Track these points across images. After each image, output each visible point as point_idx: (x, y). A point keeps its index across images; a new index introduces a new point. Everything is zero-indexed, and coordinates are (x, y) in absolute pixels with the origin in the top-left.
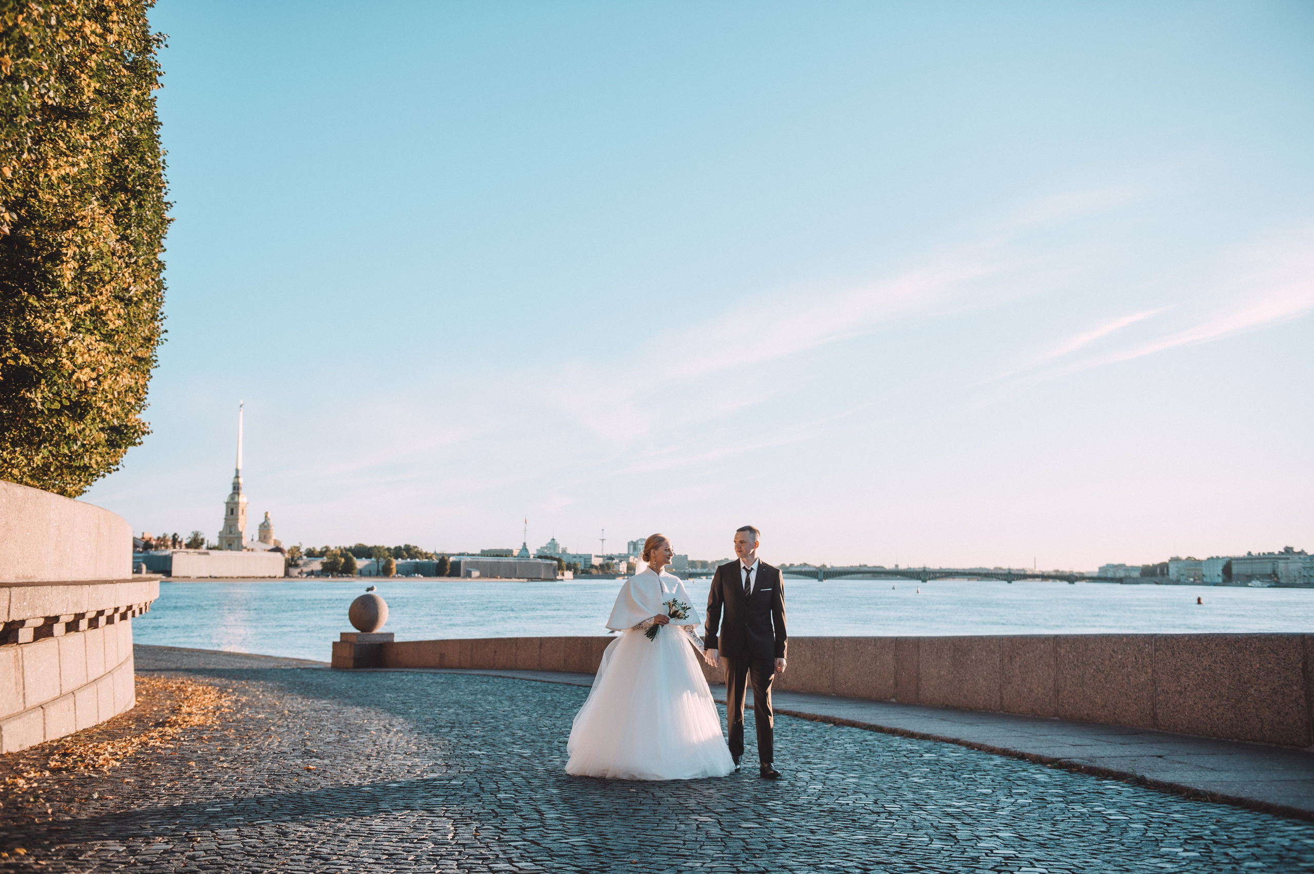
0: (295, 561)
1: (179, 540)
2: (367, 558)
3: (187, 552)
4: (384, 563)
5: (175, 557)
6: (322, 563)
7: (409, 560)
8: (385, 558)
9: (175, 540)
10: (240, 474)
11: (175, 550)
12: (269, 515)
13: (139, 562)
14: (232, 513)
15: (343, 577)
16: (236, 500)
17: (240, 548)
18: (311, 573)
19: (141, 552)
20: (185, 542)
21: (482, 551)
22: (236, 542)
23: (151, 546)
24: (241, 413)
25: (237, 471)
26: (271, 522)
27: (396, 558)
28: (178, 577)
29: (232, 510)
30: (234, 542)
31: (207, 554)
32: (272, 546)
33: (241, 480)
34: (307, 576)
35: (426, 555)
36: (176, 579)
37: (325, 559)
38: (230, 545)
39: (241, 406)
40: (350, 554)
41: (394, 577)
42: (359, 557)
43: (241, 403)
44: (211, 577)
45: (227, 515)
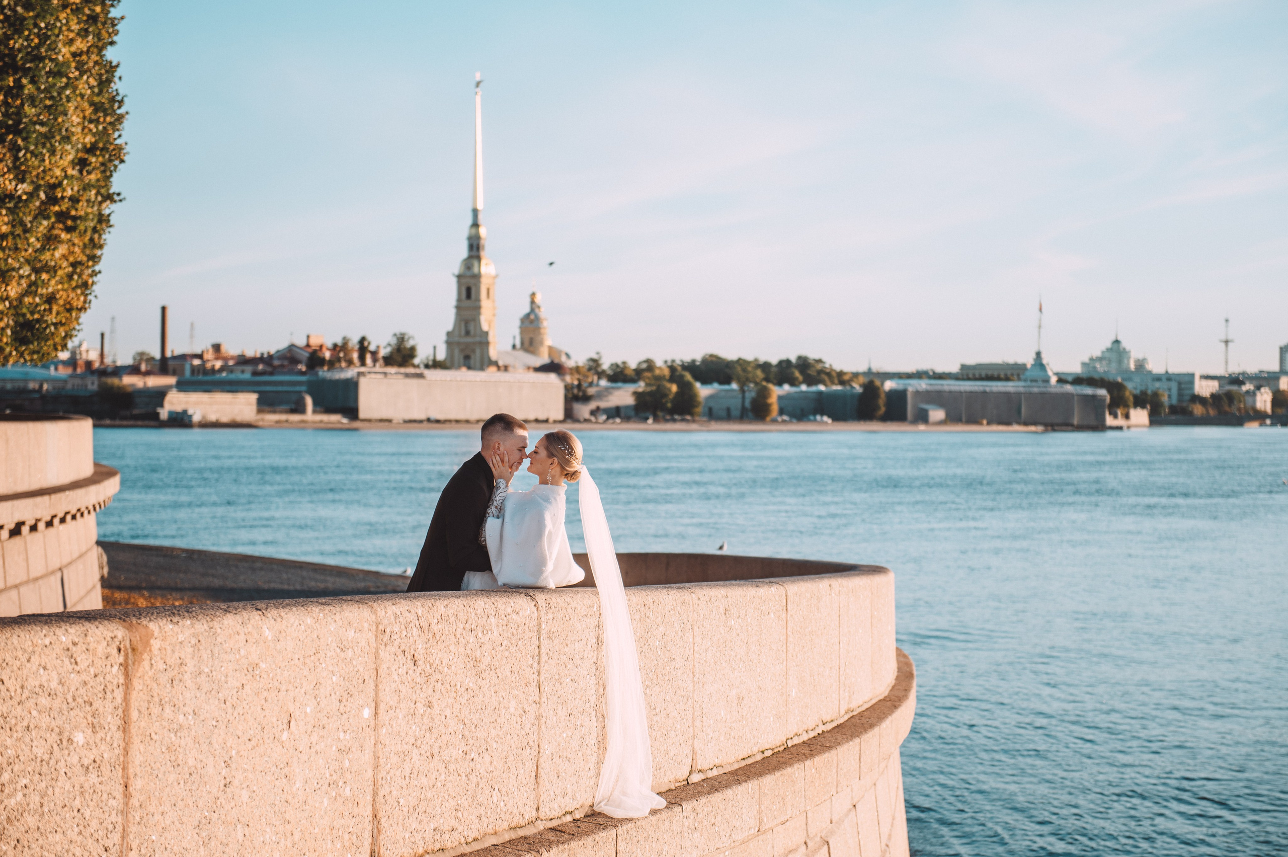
0: (584, 392)
1: (372, 348)
2: (721, 383)
3: (385, 374)
4: (753, 394)
5: (363, 383)
6: (636, 394)
7: (804, 388)
8: (756, 384)
9: (363, 348)
10: (481, 219)
11: (363, 369)
12: (538, 299)
13: (300, 392)
14: (469, 296)
15: (674, 421)
16: (476, 270)
17: (485, 363)
18: (615, 413)
19: (302, 373)
20: (383, 352)
21: (963, 367)
22: (478, 352)
23: (321, 362)
24: (478, 99)
25: (475, 212)
26: (543, 313)
27: (780, 384)
28: (369, 421)
29: (469, 290)
30: (474, 351)
31: (420, 376)
32: (544, 359)
33: (483, 231)
34: (608, 418)
35: (841, 377)
36: (367, 424)
37: (641, 386)
38: (467, 358)
39: (478, 84)
40: (688, 377)
41: (774, 421)
42: (705, 381)
43: (478, 79)
44: (429, 420)
45: (459, 300)
